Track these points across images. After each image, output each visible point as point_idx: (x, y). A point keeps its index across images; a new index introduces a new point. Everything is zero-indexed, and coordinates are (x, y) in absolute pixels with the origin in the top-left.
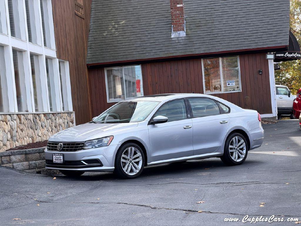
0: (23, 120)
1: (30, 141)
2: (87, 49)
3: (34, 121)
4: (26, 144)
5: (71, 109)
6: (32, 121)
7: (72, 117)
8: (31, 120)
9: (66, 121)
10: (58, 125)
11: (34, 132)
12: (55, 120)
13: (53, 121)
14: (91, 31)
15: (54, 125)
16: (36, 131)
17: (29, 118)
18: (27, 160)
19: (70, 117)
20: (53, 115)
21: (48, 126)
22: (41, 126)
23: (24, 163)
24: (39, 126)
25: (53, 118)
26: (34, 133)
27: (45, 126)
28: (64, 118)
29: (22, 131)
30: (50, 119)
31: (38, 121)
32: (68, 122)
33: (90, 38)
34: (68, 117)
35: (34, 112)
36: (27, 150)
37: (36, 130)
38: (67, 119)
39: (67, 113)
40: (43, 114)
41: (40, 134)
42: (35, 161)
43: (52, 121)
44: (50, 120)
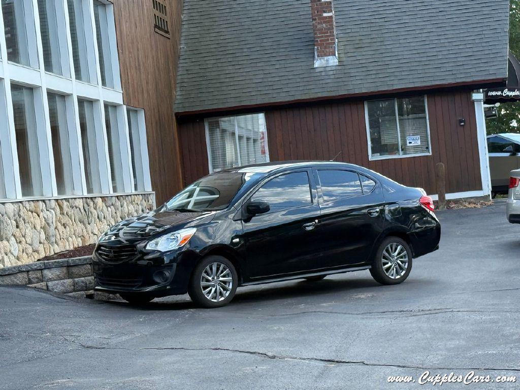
0: (66, 209)
1: (78, 243)
2: (175, 87)
3: (85, 210)
4: (72, 248)
5: (149, 188)
6: (82, 211)
7: (150, 201)
8: (79, 208)
9: (140, 207)
10: (126, 215)
11: (86, 228)
12: (121, 207)
13: (118, 209)
14: (182, 58)
15: (119, 214)
16: (88, 226)
17: (77, 205)
18: (70, 275)
19: (147, 201)
20: (118, 199)
21: (109, 217)
22: (98, 217)
23: (65, 281)
24: (95, 218)
25: (118, 204)
26: (85, 230)
27: (104, 218)
28: (137, 204)
29: (65, 227)
30: (112, 205)
31: (92, 209)
32: (145, 209)
33: (180, 69)
34: (144, 201)
35: (86, 194)
36: (70, 259)
37: (89, 224)
38: (142, 205)
39: (141, 194)
40: (101, 197)
41: (96, 232)
42: (83, 278)
43: (116, 209)
44: (112, 207)
